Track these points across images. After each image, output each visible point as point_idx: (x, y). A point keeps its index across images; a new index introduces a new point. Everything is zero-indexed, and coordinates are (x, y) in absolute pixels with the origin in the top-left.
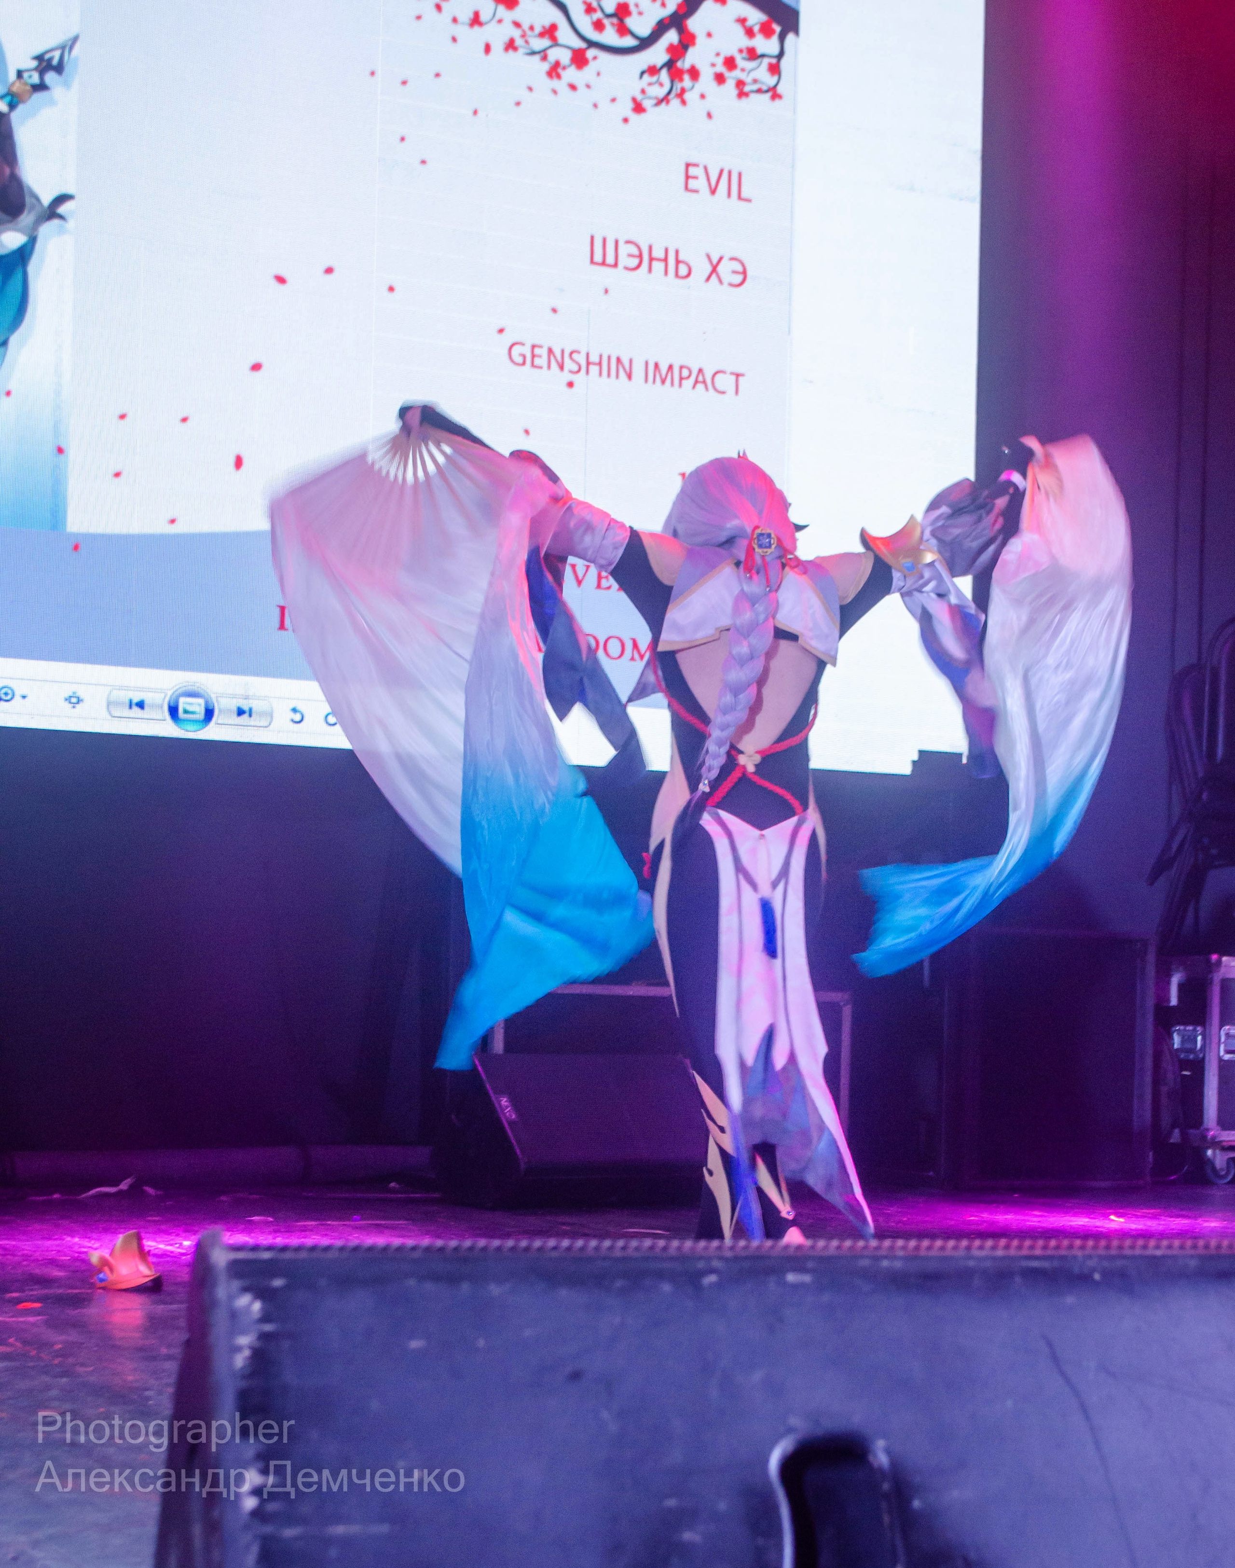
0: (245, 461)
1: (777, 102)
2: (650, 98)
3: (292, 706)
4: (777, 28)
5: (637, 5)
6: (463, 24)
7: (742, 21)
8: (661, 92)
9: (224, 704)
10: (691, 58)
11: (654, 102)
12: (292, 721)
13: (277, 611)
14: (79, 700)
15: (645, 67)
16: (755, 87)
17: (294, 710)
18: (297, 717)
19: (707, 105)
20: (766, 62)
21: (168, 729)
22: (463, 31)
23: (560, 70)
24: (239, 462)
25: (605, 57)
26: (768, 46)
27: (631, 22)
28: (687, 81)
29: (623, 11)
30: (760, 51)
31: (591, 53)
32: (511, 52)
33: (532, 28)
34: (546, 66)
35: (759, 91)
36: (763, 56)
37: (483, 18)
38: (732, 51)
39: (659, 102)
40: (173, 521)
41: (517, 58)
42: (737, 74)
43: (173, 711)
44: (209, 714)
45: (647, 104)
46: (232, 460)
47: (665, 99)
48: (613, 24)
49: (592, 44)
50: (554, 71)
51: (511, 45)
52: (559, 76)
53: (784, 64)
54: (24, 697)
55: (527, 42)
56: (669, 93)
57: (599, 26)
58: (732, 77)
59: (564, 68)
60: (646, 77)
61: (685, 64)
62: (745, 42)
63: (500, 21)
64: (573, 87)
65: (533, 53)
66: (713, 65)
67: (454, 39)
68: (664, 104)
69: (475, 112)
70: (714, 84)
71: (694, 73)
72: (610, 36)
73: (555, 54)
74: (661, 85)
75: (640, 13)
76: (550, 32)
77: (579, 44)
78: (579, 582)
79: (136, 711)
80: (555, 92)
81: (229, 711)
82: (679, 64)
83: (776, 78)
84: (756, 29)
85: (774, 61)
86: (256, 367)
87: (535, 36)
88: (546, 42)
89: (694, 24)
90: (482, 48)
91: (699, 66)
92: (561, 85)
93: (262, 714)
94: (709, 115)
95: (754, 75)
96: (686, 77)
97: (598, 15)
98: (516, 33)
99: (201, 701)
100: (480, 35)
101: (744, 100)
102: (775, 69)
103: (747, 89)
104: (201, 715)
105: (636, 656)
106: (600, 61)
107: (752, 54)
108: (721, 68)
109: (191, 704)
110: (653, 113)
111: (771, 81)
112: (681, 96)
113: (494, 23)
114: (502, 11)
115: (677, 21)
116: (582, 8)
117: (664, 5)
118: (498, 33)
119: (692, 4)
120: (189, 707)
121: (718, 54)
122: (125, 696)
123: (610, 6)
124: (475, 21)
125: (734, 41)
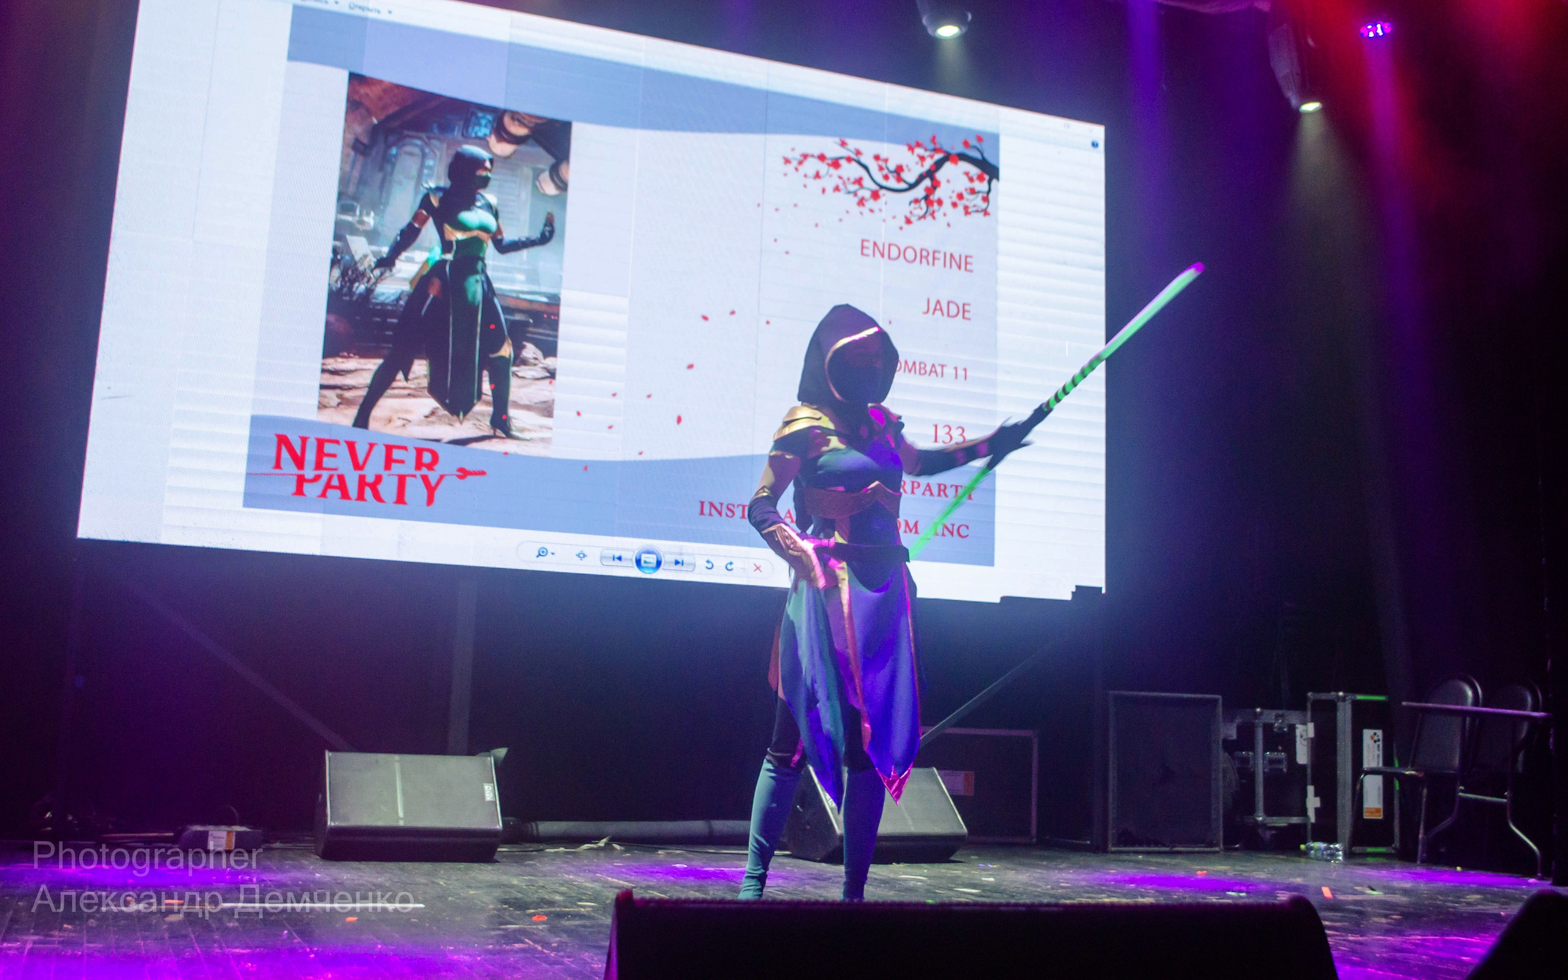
0: (683, 419)
1: (987, 217)
2: (915, 216)
3: (707, 558)
4: (987, 177)
5: (907, 166)
6: (810, 177)
7: (967, 174)
8: (921, 213)
9: (667, 558)
10: (938, 194)
11: (917, 218)
12: (707, 568)
13: (699, 505)
14: (585, 556)
15: (912, 199)
16: (975, 209)
17: (708, 562)
18: (710, 565)
19: (948, 219)
20: (980, 196)
21: (635, 573)
22: (810, 182)
23: (864, 202)
24: (679, 420)
25: (889, 195)
26: (982, 187)
27: (904, 175)
28: (936, 206)
29: (899, 169)
30: (977, 189)
31: (882, 192)
32: (837, 193)
33: (849, 179)
34: (856, 200)
35: (977, 211)
36: (979, 192)
37: (822, 173)
38: (961, 190)
39: (920, 218)
40: (641, 453)
41: (841, 195)
42: (964, 202)
43: (638, 562)
44: (659, 563)
45: (913, 219)
46: (675, 419)
47: (924, 216)
48: (893, 176)
49: (882, 187)
50: (861, 202)
51: (837, 189)
52: (863, 205)
53: (991, 196)
54: (553, 554)
55: (846, 187)
56: (926, 212)
57: (886, 177)
58: (961, 204)
59: (866, 200)
60: (913, 205)
61: (935, 197)
62: (969, 185)
63: (831, 176)
64: (872, 211)
65: (849, 193)
66: (951, 197)
67: (805, 186)
68: (922, 220)
69: (817, 225)
70: (951, 208)
71: (940, 202)
72: (892, 183)
73: (861, 193)
74: (921, 208)
75: (909, 170)
77: (875, 187)
79: (617, 562)
80: (861, 213)
81: (670, 562)
82: (931, 197)
83: (986, 204)
84: (975, 178)
85: (985, 195)
86: (691, 367)
87: (850, 184)
88: (856, 187)
89: (940, 175)
90: (820, 191)
91: (942, 198)
92: (865, 210)
93: (690, 564)
94: (949, 225)
95: (975, 202)
96: (935, 204)
97: (885, 172)
98: (840, 182)
99: (654, 557)
100: (819, 183)
101: (968, 217)
102: (986, 199)
104: (654, 565)
105: (908, 530)
106: (887, 196)
107: (973, 191)
108: (955, 199)
109: (649, 558)
110: (917, 224)
111: (984, 205)
112: (933, 214)
113: (827, 177)
114: (832, 170)
115: (930, 174)
116: (877, 168)
117: (922, 165)
118: (829, 183)
119: (938, 165)
120: (648, 560)
121: (953, 192)
122: (611, 553)
123: (892, 167)
124: (817, 176)
125: (962, 184)
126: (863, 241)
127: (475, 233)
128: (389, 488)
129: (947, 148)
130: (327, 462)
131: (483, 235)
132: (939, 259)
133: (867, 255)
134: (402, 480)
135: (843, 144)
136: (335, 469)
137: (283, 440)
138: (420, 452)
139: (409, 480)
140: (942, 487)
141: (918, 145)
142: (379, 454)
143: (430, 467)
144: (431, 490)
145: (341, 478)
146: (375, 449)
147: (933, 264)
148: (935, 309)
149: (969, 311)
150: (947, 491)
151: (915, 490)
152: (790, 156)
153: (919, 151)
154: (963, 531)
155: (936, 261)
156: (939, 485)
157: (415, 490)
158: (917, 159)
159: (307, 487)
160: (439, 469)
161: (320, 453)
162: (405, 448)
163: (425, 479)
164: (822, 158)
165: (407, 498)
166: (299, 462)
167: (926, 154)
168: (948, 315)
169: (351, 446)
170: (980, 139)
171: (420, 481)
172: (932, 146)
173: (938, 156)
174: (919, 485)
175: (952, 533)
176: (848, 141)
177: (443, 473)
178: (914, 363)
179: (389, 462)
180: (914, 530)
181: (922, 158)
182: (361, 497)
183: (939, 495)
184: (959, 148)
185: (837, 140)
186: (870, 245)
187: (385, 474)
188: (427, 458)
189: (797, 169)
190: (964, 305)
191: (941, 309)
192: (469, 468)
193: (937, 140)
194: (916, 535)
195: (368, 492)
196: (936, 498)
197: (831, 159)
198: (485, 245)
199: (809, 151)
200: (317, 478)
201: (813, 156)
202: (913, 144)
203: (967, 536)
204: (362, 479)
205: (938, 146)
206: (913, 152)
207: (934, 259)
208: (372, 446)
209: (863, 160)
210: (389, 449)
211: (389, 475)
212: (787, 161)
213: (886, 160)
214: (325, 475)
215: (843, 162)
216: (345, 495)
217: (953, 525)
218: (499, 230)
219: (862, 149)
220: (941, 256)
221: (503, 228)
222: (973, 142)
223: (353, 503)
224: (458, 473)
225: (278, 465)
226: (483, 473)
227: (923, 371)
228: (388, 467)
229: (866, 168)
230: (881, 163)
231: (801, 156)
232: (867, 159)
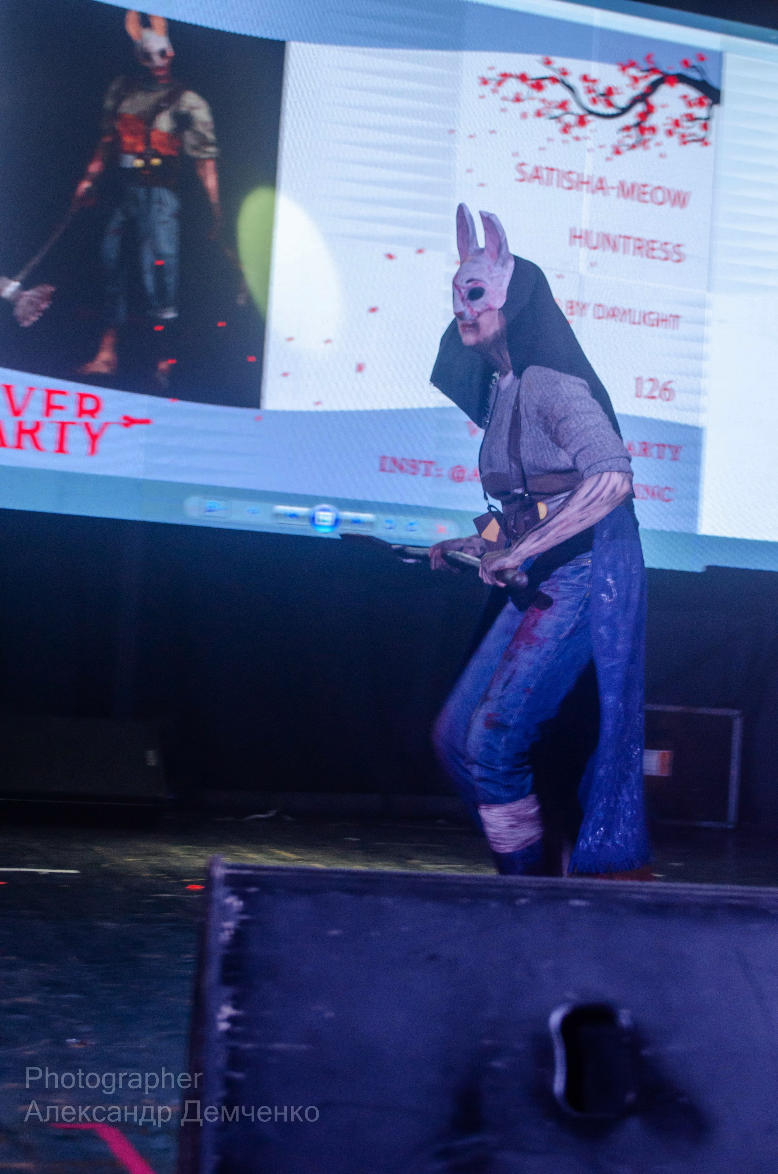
0: (364, 367)
1: (706, 147)
2: (625, 145)
4: (707, 101)
5: (618, 88)
6: (509, 100)
7: (685, 97)
10: (652, 120)
11: (627, 147)
13: (379, 460)
15: (622, 126)
16: (692, 138)
19: (662, 149)
20: (699, 122)
21: (309, 531)
22: (510, 105)
23: (569, 129)
24: (360, 368)
25: (597, 120)
26: (702, 112)
27: (614, 99)
28: (649, 134)
29: (609, 92)
30: (695, 115)
31: (590, 118)
32: (539, 118)
33: (552, 103)
34: (560, 126)
35: (695, 140)
36: (697, 119)
37: (522, 96)
38: (677, 116)
39: (631, 147)
40: (318, 403)
41: (543, 121)
42: (681, 130)
43: (313, 520)
45: (623, 148)
46: (356, 367)
47: (635, 146)
48: (602, 100)
49: (589, 112)
50: (566, 129)
51: (539, 114)
52: (568, 132)
53: (713, 124)
55: (548, 111)
56: (637, 141)
57: (594, 101)
58: (677, 132)
59: (571, 127)
60: (623, 133)
61: (647, 124)
62: (686, 110)
63: (532, 99)
65: (552, 118)
66: (665, 125)
67: (503, 110)
68: (633, 150)
70: (665, 136)
71: (653, 129)
72: (601, 108)
73: (566, 119)
74: (632, 137)
75: (620, 93)
77: (581, 112)
79: (291, 520)
80: (565, 141)
82: (644, 124)
83: (705, 132)
84: (694, 102)
85: (704, 122)
86: (373, 310)
87: (554, 108)
88: (560, 111)
89: (655, 99)
90: (520, 116)
91: (656, 125)
92: (569, 137)
94: (662, 156)
95: (692, 130)
96: (648, 132)
97: (593, 95)
98: (542, 106)
99: (332, 515)
100: (519, 107)
101: (684, 145)
102: (705, 127)
103: (687, 139)
104: (331, 525)
106: (594, 123)
107: (691, 118)
108: (670, 126)
110: (626, 155)
111: (702, 134)
112: (644, 145)
113: (529, 100)
114: (534, 92)
115: (644, 97)
116: (584, 90)
117: (635, 88)
118: (531, 106)
119: (653, 87)
120: (323, 518)
121: (669, 118)
123: (601, 88)
124: (518, 99)
125: (679, 109)
128: (48, 436)
129: (664, 68)
134: (63, 427)
135: (548, 63)
138: (79, 400)
139: (70, 429)
140: (647, 447)
141: (632, 65)
142: (38, 401)
143: (91, 416)
144: (94, 439)
146: (32, 396)
150: (652, 451)
152: (487, 75)
153: (633, 72)
157: (77, 438)
158: (629, 81)
160: (101, 419)
162: (65, 393)
163: (86, 429)
164: (523, 78)
167: (640, 75)
169: (9, 390)
170: (702, 58)
172: (646, 66)
173: (654, 77)
175: (653, 496)
176: (552, 59)
177: (106, 420)
179: (49, 408)
181: (636, 79)
182: (19, 445)
183: (641, 455)
184: (678, 69)
185: (541, 58)
187: (44, 421)
188: (87, 407)
189: (494, 91)
193: (653, 59)
195: (27, 439)
197: (533, 79)
199: (509, 70)
201: (513, 76)
202: (626, 63)
203: (670, 499)
204: (20, 425)
205: (654, 66)
206: (625, 73)
208: (30, 390)
209: (569, 80)
210: (49, 394)
211: (49, 422)
212: (484, 81)
213: (594, 82)
215: (546, 83)
219: (568, 70)
222: (694, 62)
223: (12, 452)
224: (122, 424)
226: (147, 424)
228: (47, 413)
229: (570, 88)
230: (589, 84)
231: (498, 75)
232: (573, 80)
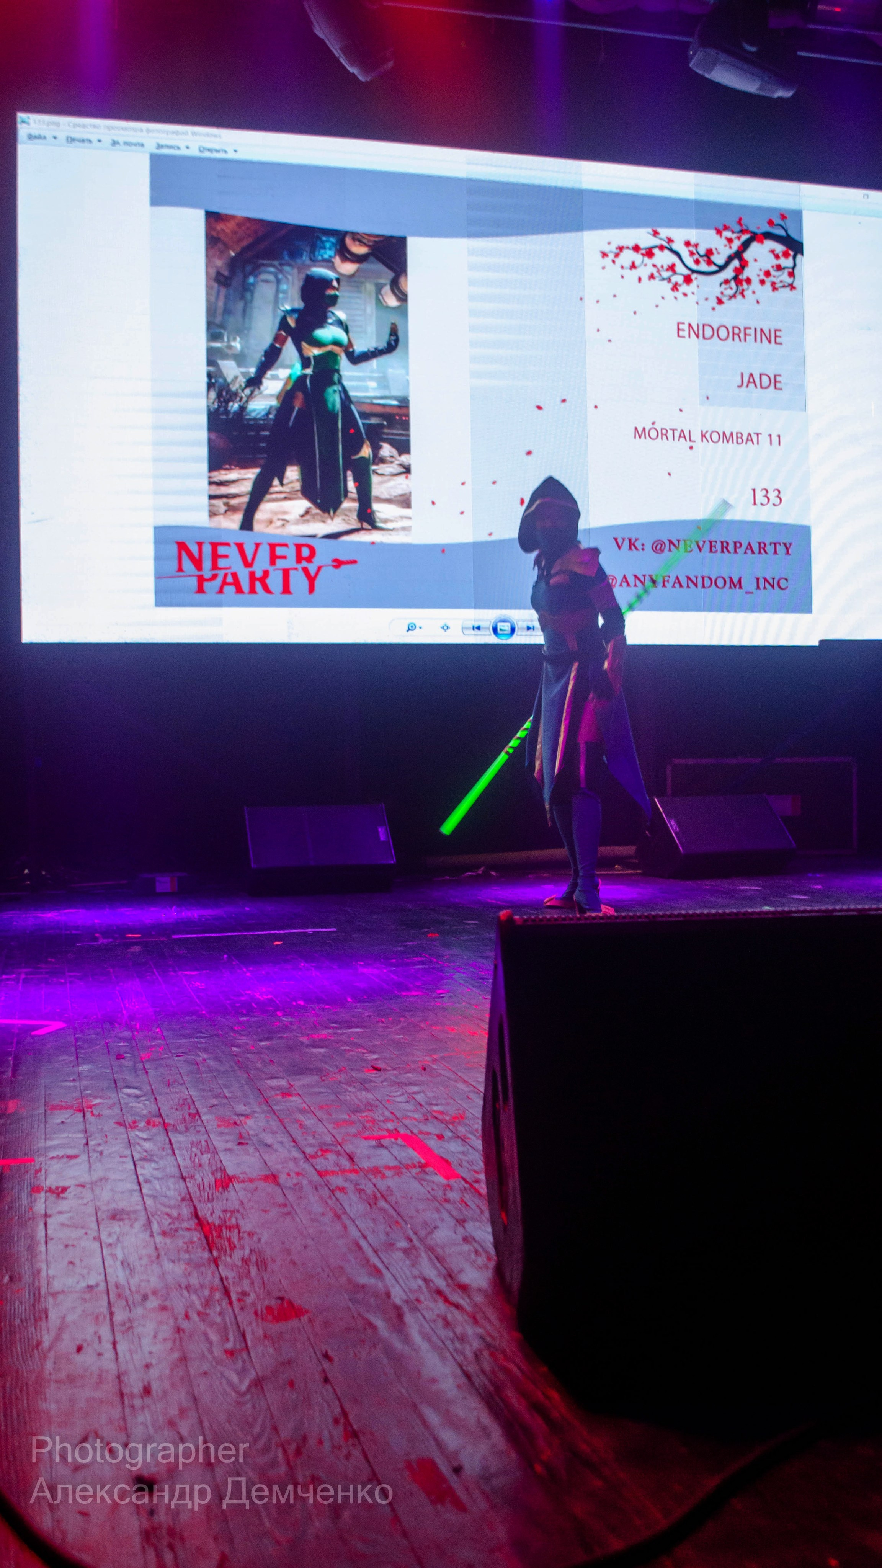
1: (794, 291)
2: (726, 296)
4: (792, 253)
5: (716, 249)
6: (627, 268)
7: (773, 251)
8: (731, 292)
9: (520, 625)
10: (747, 273)
11: (728, 298)
14: (448, 628)
15: (722, 280)
16: (781, 285)
19: (757, 296)
20: (786, 271)
21: (492, 639)
22: (627, 272)
23: (678, 287)
25: (701, 278)
26: (787, 263)
27: (714, 258)
28: (745, 285)
29: (709, 252)
30: (783, 266)
31: (694, 276)
32: (652, 280)
33: (662, 267)
34: (671, 285)
35: (784, 286)
36: (784, 268)
37: (637, 264)
38: (768, 267)
39: (731, 298)
40: (490, 534)
41: (656, 282)
42: (772, 279)
43: (495, 630)
44: (513, 630)
45: (724, 299)
47: (734, 296)
48: (704, 260)
49: (693, 271)
50: (675, 288)
51: (652, 277)
52: (677, 290)
53: (796, 271)
54: (420, 628)
56: (736, 292)
57: (697, 262)
58: (768, 281)
59: (680, 285)
60: (724, 286)
61: (743, 276)
62: (775, 262)
63: (646, 265)
64: (685, 295)
65: (663, 279)
66: (759, 276)
67: (622, 277)
68: (733, 299)
69: (635, 313)
70: (759, 286)
71: (748, 281)
72: (703, 267)
73: (675, 279)
74: (731, 289)
75: (718, 253)
76: (672, 268)
77: (687, 272)
78: (700, 550)
79: (476, 632)
80: (676, 298)
81: (522, 629)
82: (740, 277)
83: (792, 279)
84: (780, 255)
85: (791, 270)
86: (529, 453)
87: (664, 271)
88: (670, 273)
89: (748, 255)
90: (637, 280)
91: (751, 277)
92: (679, 294)
94: (758, 302)
95: (781, 278)
96: (744, 284)
97: (696, 256)
98: (654, 271)
100: (635, 273)
101: (776, 292)
102: (792, 274)
103: (777, 286)
104: (509, 631)
105: (732, 586)
106: (699, 279)
107: (779, 268)
108: (763, 277)
109: (503, 626)
110: (728, 304)
111: (789, 280)
112: (742, 294)
113: (643, 266)
114: (646, 259)
115: (738, 254)
116: (688, 253)
117: (731, 247)
118: (644, 272)
119: (745, 246)
120: (503, 628)
121: (761, 270)
122: (471, 624)
123: (702, 251)
124: (633, 266)
125: (769, 262)
126: (678, 324)
127: (330, 348)
128: (275, 581)
129: (753, 228)
130: (221, 563)
131: (336, 349)
132: (750, 335)
133: (684, 337)
134: (286, 573)
135: (655, 233)
136: (229, 568)
137: (182, 546)
138: (299, 547)
139: (292, 573)
140: (762, 545)
141: (726, 228)
142: (264, 553)
143: (309, 560)
144: (312, 580)
145: (234, 575)
146: (261, 548)
147: (745, 340)
148: (749, 382)
149: (780, 382)
150: (767, 549)
151: (738, 550)
152: (607, 249)
153: (727, 234)
154: (783, 584)
155: (748, 337)
156: (760, 544)
157: (298, 580)
158: (725, 242)
159: (206, 585)
160: (317, 561)
161: (215, 556)
162: (286, 545)
163: (306, 571)
164: (636, 248)
165: (292, 588)
166: (198, 563)
167: (733, 236)
168: (761, 387)
169: (240, 547)
170: (783, 217)
171: (301, 573)
172: (738, 228)
173: (745, 237)
174: (741, 545)
175: (773, 586)
176: (659, 230)
177: (320, 564)
178: (732, 434)
179: (273, 558)
180: (738, 586)
181: (730, 241)
182: (253, 590)
183: (760, 552)
184: (766, 228)
185: (650, 230)
186: (686, 327)
187: (271, 569)
188: (305, 552)
189: (614, 262)
190: (775, 376)
191: (754, 382)
192: (342, 558)
193: (742, 222)
194: (741, 590)
195: (258, 586)
196: (757, 555)
197: (646, 249)
198: (339, 358)
199: (625, 245)
200: (214, 577)
201: (628, 248)
202: (721, 228)
203: (786, 588)
204: (252, 575)
205: (744, 227)
206: (721, 236)
207: (745, 334)
208: (257, 545)
209: (675, 246)
210: (273, 547)
211: (275, 570)
212: (604, 255)
213: (696, 246)
214: (221, 573)
215: (656, 251)
216: (239, 590)
217: (773, 579)
218: (350, 344)
219: (673, 238)
220: (752, 332)
221: (354, 342)
222: (777, 220)
223: (247, 597)
224: (335, 564)
225: (180, 569)
226: (354, 562)
227: (740, 441)
228: (273, 563)
229: (677, 254)
230: (691, 248)
231: (617, 248)
232: (678, 246)
